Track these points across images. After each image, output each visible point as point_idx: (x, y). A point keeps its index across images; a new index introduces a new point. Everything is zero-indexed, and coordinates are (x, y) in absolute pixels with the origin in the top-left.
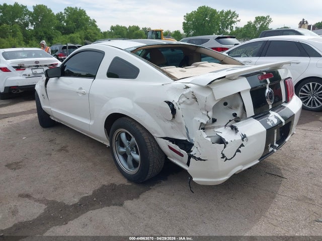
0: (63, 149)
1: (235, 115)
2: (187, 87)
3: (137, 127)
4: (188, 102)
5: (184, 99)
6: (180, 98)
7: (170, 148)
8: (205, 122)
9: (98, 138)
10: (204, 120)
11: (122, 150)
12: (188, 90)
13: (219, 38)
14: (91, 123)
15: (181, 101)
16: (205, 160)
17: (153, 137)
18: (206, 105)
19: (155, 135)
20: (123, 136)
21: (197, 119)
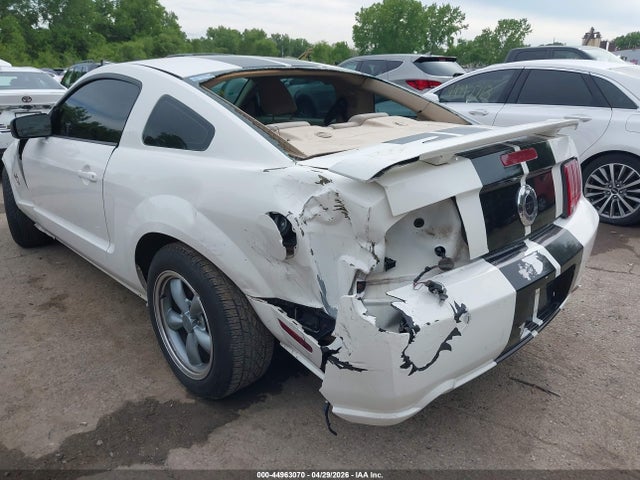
0: (56, 303)
1: (440, 251)
2: (324, 181)
3: (206, 269)
4: (327, 217)
5: (316, 210)
6: (305, 206)
7: (283, 326)
8: (366, 270)
9: (131, 286)
10: (365, 265)
11: (176, 319)
12: (326, 188)
13: (421, 60)
14: (110, 250)
15: (308, 215)
16: (360, 370)
17: (243, 295)
18: (368, 228)
19: (248, 292)
20: (177, 288)
21: (348, 259)
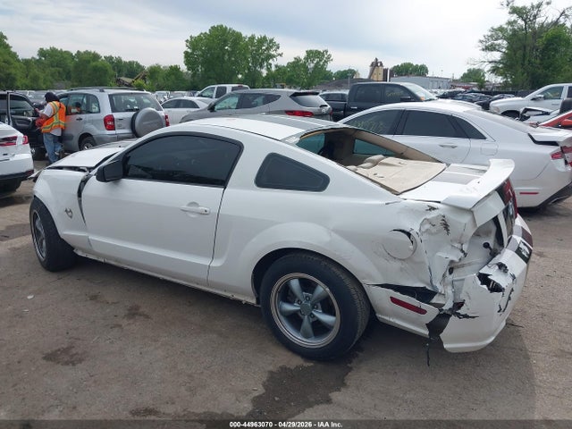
1: (486, 245)
2: (432, 209)
3: (334, 269)
4: (434, 230)
5: (427, 226)
6: (421, 224)
7: (394, 300)
8: (456, 259)
9: (217, 289)
10: (455, 256)
11: (288, 307)
12: (433, 214)
13: (295, 95)
14: (216, 263)
15: (423, 230)
16: (474, 317)
17: (360, 285)
18: (462, 235)
19: (365, 281)
20: (295, 284)
21: (442, 254)
